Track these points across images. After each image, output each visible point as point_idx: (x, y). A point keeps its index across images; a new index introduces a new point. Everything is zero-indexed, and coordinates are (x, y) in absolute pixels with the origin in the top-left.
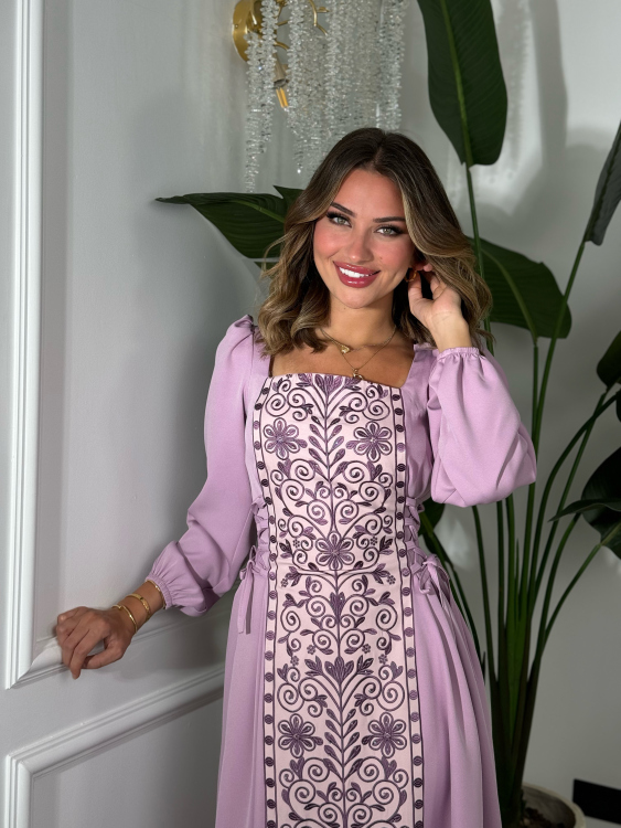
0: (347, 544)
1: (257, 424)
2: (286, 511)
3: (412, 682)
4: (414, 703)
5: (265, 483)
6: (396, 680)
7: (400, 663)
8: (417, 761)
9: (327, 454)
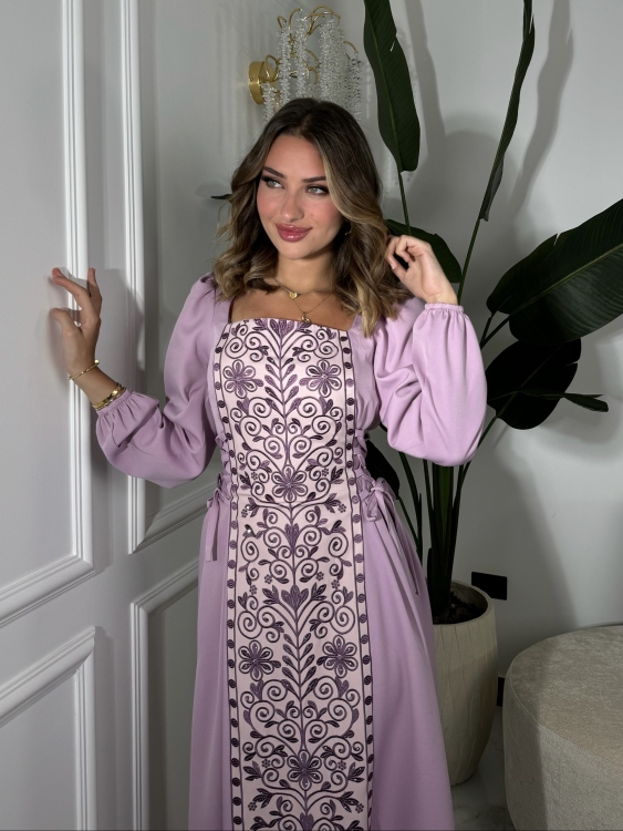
0: (301, 477)
1: (217, 366)
2: (245, 446)
3: (362, 606)
4: (364, 626)
5: (225, 420)
6: (347, 604)
7: (351, 588)
8: (368, 680)
9: (282, 391)
